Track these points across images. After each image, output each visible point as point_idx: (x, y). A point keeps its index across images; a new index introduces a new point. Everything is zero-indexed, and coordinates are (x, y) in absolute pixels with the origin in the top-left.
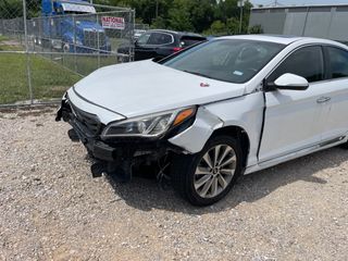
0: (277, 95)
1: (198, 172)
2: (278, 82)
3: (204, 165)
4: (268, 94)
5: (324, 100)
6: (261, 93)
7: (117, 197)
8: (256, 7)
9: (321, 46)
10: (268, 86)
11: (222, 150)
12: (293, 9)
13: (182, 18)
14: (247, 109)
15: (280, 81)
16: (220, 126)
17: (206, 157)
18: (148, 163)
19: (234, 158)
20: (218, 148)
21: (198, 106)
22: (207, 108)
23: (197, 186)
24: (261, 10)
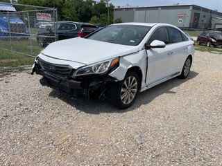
0: (151, 51)
1: (122, 91)
2: (152, 44)
3: (124, 87)
4: (148, 51)
5: (170, 53)
6: (144, 50)
7: (79, 111)
8: (116, 7)
9: (166, 27)
10: (147, 47)
11: (131, 79)
12: (138, 9)
13: (72, 14)
14: (140, 58)
15: (153, 44)
16: (131, 66)
17: (125, 83)
18: (92, 92)
19: (136, 83)
20: (130, 78)
21: (120, 57)
22: (124, 58)
23: (122, 98)
24: (119, 9)
